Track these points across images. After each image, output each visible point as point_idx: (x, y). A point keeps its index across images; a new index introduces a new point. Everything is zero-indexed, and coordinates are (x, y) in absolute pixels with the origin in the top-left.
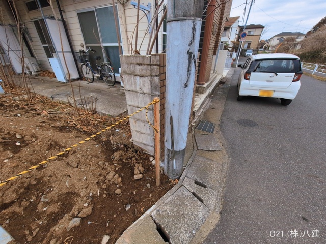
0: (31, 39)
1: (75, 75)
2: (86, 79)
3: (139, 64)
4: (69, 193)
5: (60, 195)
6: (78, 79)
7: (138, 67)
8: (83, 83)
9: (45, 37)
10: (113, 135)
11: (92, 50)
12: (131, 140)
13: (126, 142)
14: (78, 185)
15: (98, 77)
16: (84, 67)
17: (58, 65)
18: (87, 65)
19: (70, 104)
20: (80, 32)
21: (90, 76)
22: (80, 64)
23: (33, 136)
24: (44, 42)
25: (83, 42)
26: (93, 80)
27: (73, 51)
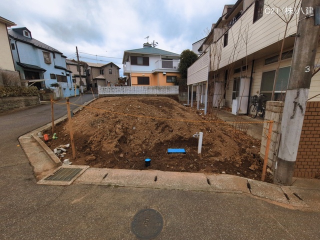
0: (228, 89)
1: (244, 111)
2: (251, 115)
3: (275, 106)
4: (218, 153)
5: (215, 152)
6: (245, 115)
7: (274, 107)
8: (248, 117)
9: (236, 87)
10: (250, 148)
11: (263, 96)
12: (259, 153)
13: (255, 153)
14: (223, 152)
15: (260, 114)
16: (253, 106)
17: (236, 104)
18: (255, 106)
19: (233, 126)
20: (260, 84)
21: (255, 113)
22: (251, 104)
23: (215, 130)
24: (234, 90)
25: (259, 90)
26: (256, 117)
27: (249, 96)
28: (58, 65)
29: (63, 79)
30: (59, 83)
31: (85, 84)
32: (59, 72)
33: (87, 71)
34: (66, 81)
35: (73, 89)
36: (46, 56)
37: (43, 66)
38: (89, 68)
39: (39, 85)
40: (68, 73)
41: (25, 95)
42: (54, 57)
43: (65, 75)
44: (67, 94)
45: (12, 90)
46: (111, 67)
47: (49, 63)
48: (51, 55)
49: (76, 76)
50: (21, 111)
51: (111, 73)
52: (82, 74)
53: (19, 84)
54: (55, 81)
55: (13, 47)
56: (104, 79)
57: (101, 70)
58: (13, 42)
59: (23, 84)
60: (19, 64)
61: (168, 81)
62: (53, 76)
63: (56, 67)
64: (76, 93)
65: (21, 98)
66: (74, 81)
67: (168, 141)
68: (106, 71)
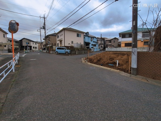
28: (94, 41)
29: (95, 45)
30: (93, 47)
31: (103, 47)
32: (94, 43)
33: (104, 42)
34: (96, 46)
35: (98, 49)
36: (91, 39)
37: (90, 42)
38: (105, 41)
39: (88, 48)
40: (97, 43)
41: (84, 50)
42: (94, 39)
43: (96, 44)
44: (95, 50)
45: (82, 49)
46: (115, 39)
47: (91, 41)
48: (93, 38)
49: (100, 44)
50: (83, 54)
51: (114, 42)
52: (102, 43)
53: (84, 48)
54: (92, 46)
55: (84, 38)
56: (111, 45)
57: (110, 41)
58: (84, 37)
59: (85, 47)
60: (85, 42)
61: (145, 44)
62: (92, 45)
63: (93, 42)
64: (99, 50)
65: (84, 51)
66: (99, 46)
67: (111, 63)
68: (112, 41)
